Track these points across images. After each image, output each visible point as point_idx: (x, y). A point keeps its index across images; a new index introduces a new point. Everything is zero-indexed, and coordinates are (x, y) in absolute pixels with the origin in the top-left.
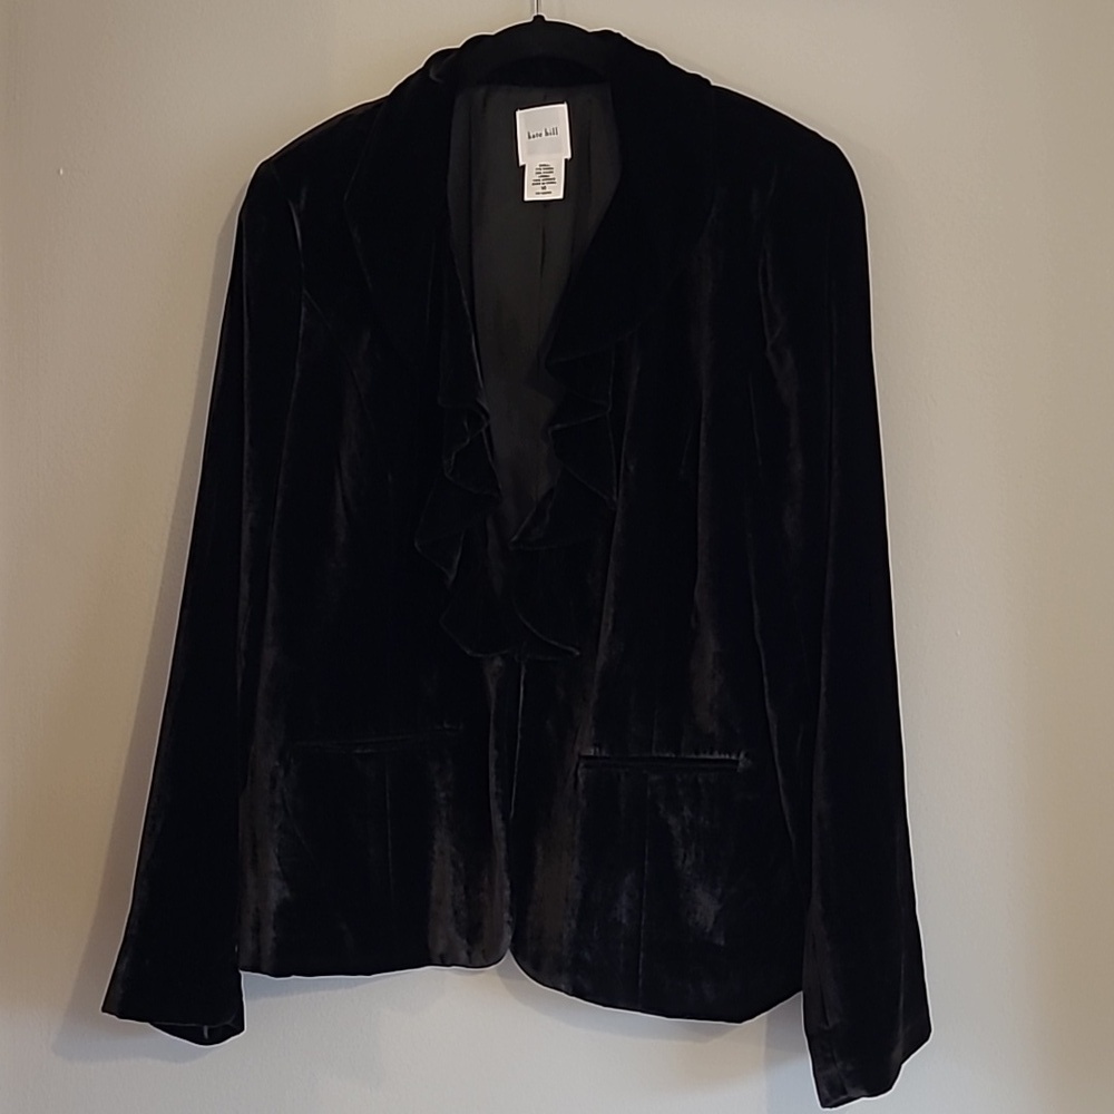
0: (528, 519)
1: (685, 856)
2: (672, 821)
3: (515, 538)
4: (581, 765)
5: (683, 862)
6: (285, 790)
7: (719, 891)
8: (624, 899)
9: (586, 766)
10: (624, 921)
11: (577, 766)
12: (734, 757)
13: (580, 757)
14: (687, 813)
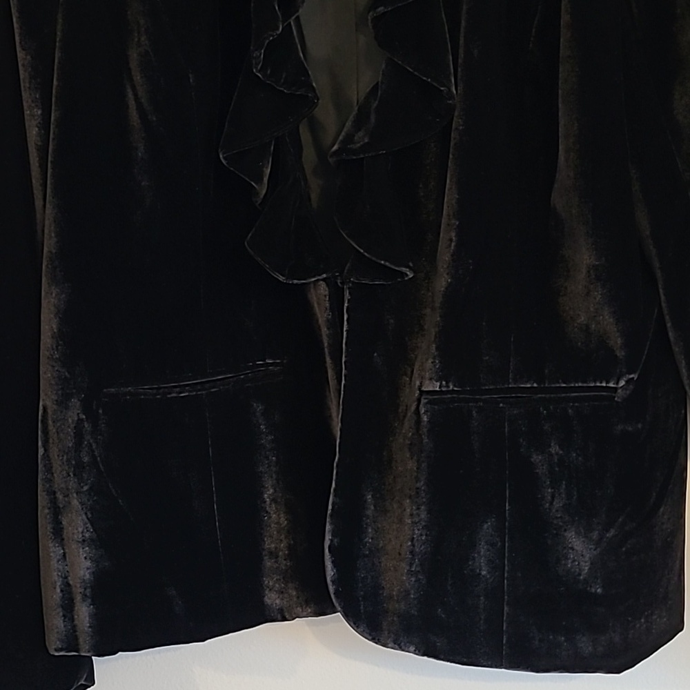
0: (349, 124)
1: (553, 497)
2: (536, 458)
3: (335, 147)
4: (423, 401)
5: (551, 503)
6: (94, 446)
7: (595, 535)
8: (483, 549)
9: (430, 402)
10: (484, 573)
11: (419, 401)
12: (611, 385)
13: (422, 392)
14: (555, 449)
